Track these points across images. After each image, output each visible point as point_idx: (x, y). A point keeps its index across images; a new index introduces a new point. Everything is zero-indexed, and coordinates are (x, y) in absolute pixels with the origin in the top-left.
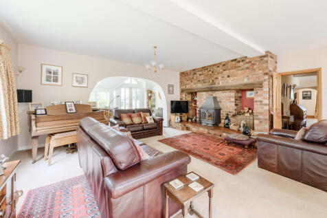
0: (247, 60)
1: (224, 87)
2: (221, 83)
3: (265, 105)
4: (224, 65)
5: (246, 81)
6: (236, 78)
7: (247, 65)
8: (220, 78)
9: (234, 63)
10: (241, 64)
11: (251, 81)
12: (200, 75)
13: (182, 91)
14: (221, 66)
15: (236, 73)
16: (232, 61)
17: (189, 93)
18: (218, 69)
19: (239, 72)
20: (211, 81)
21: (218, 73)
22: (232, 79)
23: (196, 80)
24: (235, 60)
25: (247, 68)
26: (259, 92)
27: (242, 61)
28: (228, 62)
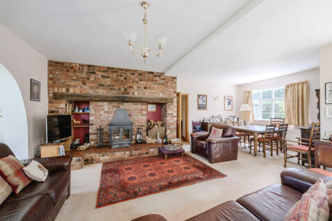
0: (163, 77)
1: (141, 98)
2: (136, 93)
3: (175, 117)
4: (140, 74)
5: (161, 95)
6: (152, 91)
7: (162, 81)
8: (135, 87)
9: (151, 75)
10: (157, 78)
11: (165, 96)
12: (103, 77)
13: (55, 97)
14: (136, 74)
15: (152, 86)
16: (149, 73)
17: (70, 102)
18: (133, 76)
19: (156, 86)
20: (122, 89)
21: (133, 82)
22: (149, 91)
23: (93, 82)
24: (152, 73)
25: (163, 84)
26: (171, 106)
27: (159, 76)
28: (145, 72)
